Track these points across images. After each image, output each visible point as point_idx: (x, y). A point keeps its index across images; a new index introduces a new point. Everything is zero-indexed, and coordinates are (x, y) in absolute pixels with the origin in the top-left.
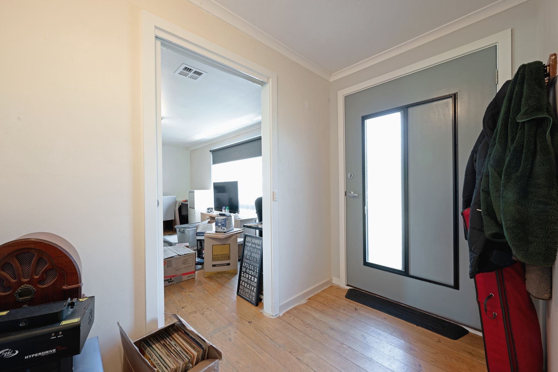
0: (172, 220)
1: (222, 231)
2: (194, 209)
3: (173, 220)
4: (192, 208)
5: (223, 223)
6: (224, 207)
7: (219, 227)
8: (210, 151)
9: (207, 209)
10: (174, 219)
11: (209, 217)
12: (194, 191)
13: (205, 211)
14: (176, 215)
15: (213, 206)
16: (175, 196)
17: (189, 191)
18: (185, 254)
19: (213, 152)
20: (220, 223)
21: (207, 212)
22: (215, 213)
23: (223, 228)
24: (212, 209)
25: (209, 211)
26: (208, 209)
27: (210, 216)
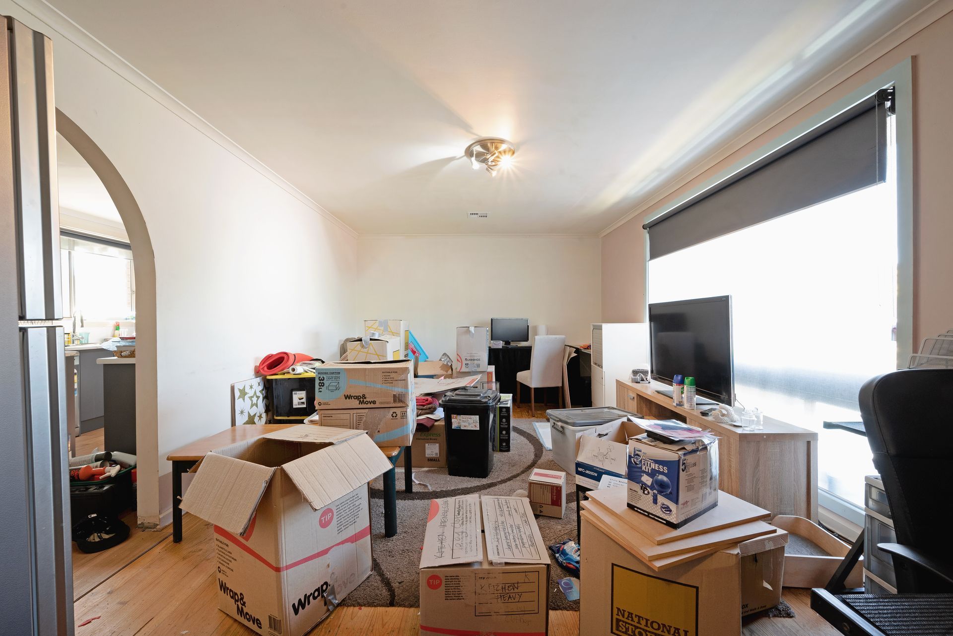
0: (557, 388)
1: (656, 510)
2: (602, 367)
3: (559, 387)
4: (599, 366)
5: (665, 479)
6: (679, 377)
7: (644, 487)
8: (644, 227)
9: (631, 371)
10: (560, 385)
11: (635, 396)
12: (601, 326)
13: (626, 378)
14: (564, 377)
15: (647, 367)
16: (564, 336)
17: (594, 326)
18: (507, 564)
19: (651, 227)
20: (648, 474)
21: (632, 379)
22: (654, 387)
23: (661, 499)
24: (645, 372)
25: (638, 377)
26: (635, 372)
27: (638, 395)
